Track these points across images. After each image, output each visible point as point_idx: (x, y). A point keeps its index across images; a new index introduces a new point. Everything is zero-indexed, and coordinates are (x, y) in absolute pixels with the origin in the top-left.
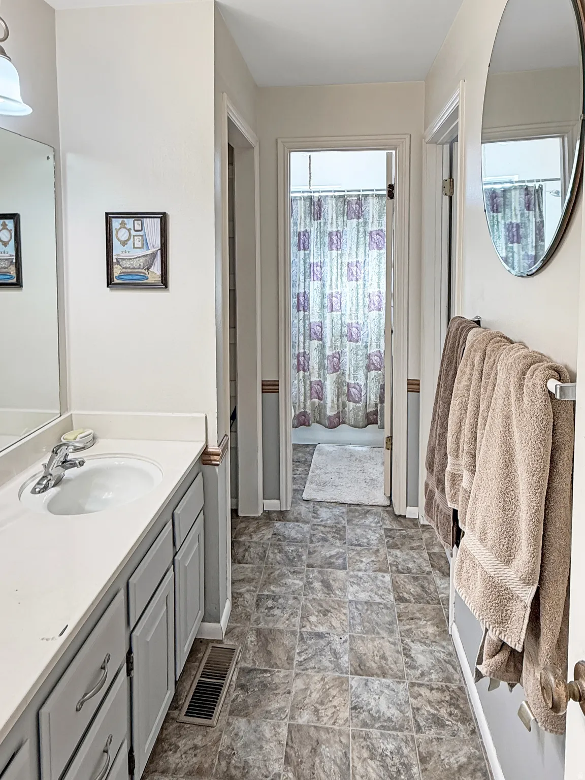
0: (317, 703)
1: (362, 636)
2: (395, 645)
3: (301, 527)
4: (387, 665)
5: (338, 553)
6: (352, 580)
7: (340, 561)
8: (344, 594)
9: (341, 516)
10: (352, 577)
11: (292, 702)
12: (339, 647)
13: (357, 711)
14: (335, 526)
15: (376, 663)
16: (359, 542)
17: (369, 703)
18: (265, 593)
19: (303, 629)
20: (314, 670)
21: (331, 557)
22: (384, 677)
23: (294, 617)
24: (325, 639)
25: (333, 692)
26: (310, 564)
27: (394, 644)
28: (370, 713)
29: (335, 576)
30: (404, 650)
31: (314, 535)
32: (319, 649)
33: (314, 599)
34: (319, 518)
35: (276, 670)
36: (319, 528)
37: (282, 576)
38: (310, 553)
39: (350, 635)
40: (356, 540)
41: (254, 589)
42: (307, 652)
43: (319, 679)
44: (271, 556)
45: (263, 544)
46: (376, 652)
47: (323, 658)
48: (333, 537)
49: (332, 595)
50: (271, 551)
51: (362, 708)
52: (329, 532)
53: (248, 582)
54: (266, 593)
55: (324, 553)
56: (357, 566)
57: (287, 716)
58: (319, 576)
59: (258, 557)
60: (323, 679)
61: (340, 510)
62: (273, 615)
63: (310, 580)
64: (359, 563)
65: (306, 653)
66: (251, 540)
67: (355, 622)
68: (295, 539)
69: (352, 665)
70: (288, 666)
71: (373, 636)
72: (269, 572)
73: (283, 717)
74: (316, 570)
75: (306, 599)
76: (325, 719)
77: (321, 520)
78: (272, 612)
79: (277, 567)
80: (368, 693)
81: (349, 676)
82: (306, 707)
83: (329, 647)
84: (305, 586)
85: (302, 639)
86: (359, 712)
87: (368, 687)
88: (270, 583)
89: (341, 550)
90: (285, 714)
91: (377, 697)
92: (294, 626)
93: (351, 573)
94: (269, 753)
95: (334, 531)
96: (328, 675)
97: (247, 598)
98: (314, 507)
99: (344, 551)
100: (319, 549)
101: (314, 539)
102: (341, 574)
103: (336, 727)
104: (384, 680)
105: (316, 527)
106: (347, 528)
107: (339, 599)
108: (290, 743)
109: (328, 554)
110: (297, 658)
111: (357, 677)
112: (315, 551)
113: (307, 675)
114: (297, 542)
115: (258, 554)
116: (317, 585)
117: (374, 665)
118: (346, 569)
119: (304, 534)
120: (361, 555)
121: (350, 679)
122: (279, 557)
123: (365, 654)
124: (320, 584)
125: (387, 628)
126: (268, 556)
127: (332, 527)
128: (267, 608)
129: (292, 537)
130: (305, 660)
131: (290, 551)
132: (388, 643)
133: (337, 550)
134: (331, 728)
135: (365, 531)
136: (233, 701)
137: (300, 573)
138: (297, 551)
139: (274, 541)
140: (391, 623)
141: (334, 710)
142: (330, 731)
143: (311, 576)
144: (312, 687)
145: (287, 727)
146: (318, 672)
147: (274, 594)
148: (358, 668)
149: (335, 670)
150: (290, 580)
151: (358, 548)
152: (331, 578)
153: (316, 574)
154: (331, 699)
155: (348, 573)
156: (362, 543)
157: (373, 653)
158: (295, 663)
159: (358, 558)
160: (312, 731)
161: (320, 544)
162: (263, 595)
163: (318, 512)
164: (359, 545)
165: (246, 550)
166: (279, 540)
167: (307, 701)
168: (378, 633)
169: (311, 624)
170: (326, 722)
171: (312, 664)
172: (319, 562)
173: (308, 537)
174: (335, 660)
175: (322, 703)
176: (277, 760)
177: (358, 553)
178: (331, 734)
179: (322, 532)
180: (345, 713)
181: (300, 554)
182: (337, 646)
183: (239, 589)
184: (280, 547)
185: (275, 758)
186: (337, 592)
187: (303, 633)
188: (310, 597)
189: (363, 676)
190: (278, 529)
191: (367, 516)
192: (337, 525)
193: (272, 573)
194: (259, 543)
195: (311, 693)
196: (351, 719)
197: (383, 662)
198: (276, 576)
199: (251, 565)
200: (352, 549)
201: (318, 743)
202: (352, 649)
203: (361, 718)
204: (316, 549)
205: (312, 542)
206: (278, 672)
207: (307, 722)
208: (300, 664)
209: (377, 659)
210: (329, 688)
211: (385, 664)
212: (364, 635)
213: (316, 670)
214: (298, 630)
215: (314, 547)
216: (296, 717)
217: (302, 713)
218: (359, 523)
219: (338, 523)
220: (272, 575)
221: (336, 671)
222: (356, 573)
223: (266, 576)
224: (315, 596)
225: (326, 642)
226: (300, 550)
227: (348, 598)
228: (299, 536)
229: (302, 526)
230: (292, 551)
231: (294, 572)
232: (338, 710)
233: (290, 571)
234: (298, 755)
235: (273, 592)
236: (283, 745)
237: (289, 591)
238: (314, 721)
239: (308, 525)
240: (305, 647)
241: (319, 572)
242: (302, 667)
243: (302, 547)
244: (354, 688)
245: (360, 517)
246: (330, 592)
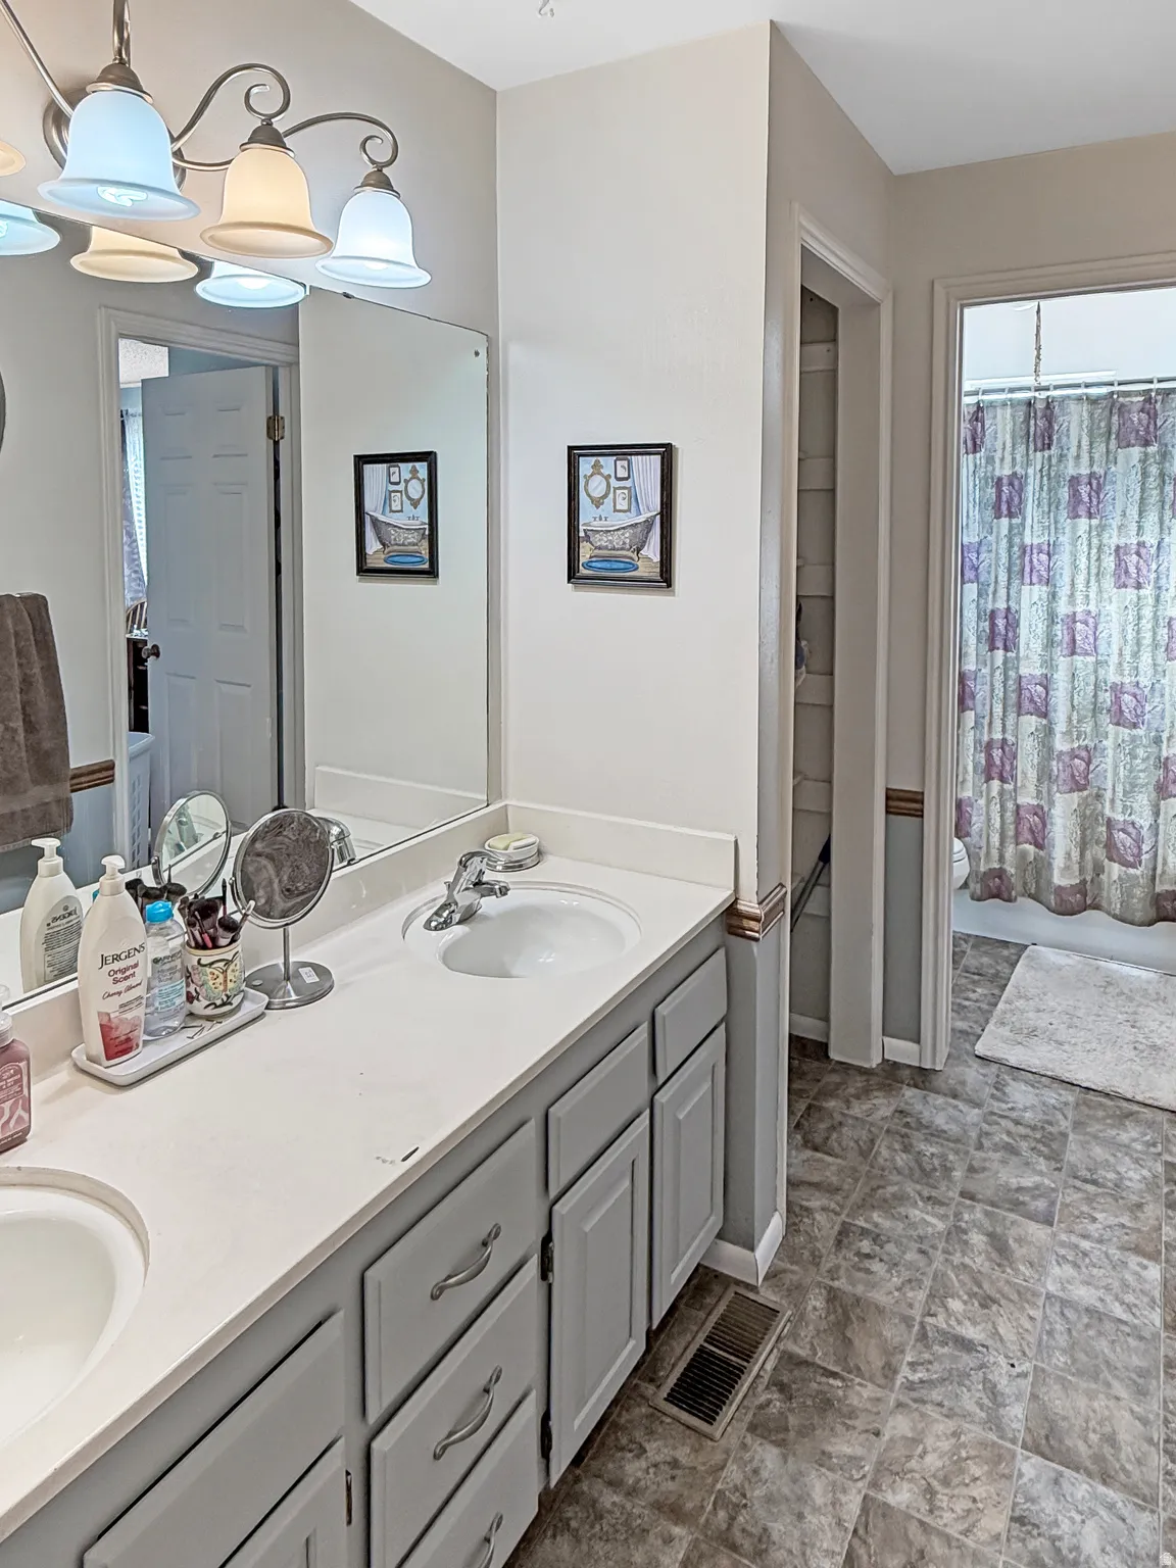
0: (934, 1476)
1: (1065, 1379)
2: (1145, 1425)
3: (961, 1111)
4: (1118, 1460)
5: (1037, 1187)
6: (1063, 1252)
7: (1041, 1205)
8: (1036, 1276)
9: (1060, 1110)
10: (1062, 1244)
11: (880, 1455)
12: (1004, 1381)
13: (1024, 1529)
14: (1042, 1127)
15: (1090, 1447)
16: (1094, 1176)
17: (1056, 1523)
18: (857, 1222)
19: (929, 1320)
20: (939, 1409)
21: (1020, 1189)
22: (1104, 1483)
23: (912, 1289)
24: (974, 1354)
25: (976, 1470)
26: (968, 1193)
27: (1145, 1422)
28: (1054, 1545)
29: (1023, 1233)
30: (1166, 1441)
31: (987, 1134)
32: (957, 1369)
33: (965, 1266)
34: (1007, 1103)
35: (858, 1380)
36: (1003, 1122)
37: (901, 1198)
38: (972, 1169)
39: (1035, 1365)
40: (1089, 1170)
41: (838, 1209)
42: (930, 1367)
43: (948, 1432)
44: (885, 1153)
45: (872, 1124)
46: (1092, 1424)
47: (962, 1392)
48: (1033, 1149)
49: (1009, 1270)
50: (885, 1143)
51: (1036, 1526)
52: (1025, 1137)
53: (828, 1191)
54: (861, 1222)
55: (1004, 1179)
56: (1081, 1226)
57: (864, 1476)
58: (987, 1224)
59: (856, 1147)
60: (956, 1434)
61: (1060, 1095)
62: (868, 1271)
63: (963, 1225)
64: (1086, 1221)
65: (928, 1370)
66: (846, 1112)
67: (1053, 1343)
68: (945, 1132)
69: (1028, 1430)
70: (882, 1381)
71: (1093, 1386)
72: (874, 1183)
73: (856, 1477)
74: (979, 1207)
75: (947, 1260)
76: (948, 1516)
77: (1010, 1106)
78: (867, 1263)
79: (895, 1178)
80: (1058, 1500)
81: (1019, 1450)
82: (909, 1476)
83: (980, 1374)
84: (949, 1234)
85: (923, 1336)
86: (1029, 1533)
87: (1061, 1488)
88: (873, 1207)
89: (1047, 1182)
90: (861, 1473)
91: (1078, 1518)
92: (911, 1306)
93: (1064, 1237)
94: (815, 1533)
95: (1038, 1136)
96: (970, 1431)
97: (819, 1222)
98: (998, 1076)
99: (1053, 1185)
100: (995, 1165)
101: (986, 1143)
102: (1037, 1232)
103: (969, 1542)
104: (1101, 1489)
105: (995, 1118)
106: (1070, 1138)
107: (1025, 1284)
108: (861, 1531)
109: (1014, 1182)
110: (905, 1372)
111: (1036, 1459)
112: (984, 1169)
113: (923, 1415)
114: (948, 1140)
115: (857, 1142)
116: (977, 1239)
117: (1082, 1447)
118: (1051, 1225)
119: (966, 1128)
120: (1095, 1205)
121: (1019, 1457)
122: (901, 1159)
123: (1065, 1418)
124: (984, 1238)
125: (1130, 1379)
126: (878, 1153)
127: (1034, 1128)
128: (858, 1254)
129: (937, 1126)
130: (922, 1381)
131: (928, 1154)
132: (1127, 1415)
133: (1037, 1179)
134: (958, 1540)
135: (1115, 1156)
136: (761, 1407)
137: (942, 1204)
138: (943, 1157)
139: (896, 1124)
140: (1143, 1373)
141: (970, 1505)
142: (954, 1544)
143: (966, 1217)
144: (929, 1441)
145: (859, 1499)
146: (947, 1416)
147: (877, 1231)
148: (1044, 1442)
149: (988, 1425)
150: (917, 1212)
151: (1091, 1188)
152: (1012, 1233)
153: (979, 1215)
154: (967, 1481)
155: (1054, 1235)
156: (1101, 1180)
157: (1087, 1422)
158: (899, 1380)
159: (1085, 1208)
160: (913, 1529)
161: (998, 1156)
162: (855, 1225)
163: (1007, 1090)
164: (1094, 1182)
165: (833, 1128)
166: (907, 1125)
167: (913, 1464)
168: (1108, 1385)
169: (949, 1315)
170: (947, 1520)
171: (936, 1395)
172: (989, 1193)
173: (974, 1134)
174: (990, 1405)
175: (946, 1482)
176: (830, 1554)
177: (1088, 1198)
178: (957, 1552)
179: (1009, 1133)
180: (995, 1522)
181: (949, 1165)
182: (1001, 1377)
183: (808, 1200)
184: (906, 1140)
185: (825, 1546)
186: (1022, 1268)
187: (928, 1328)
188: (957, 1259)
189: (1052, 1461)
190: (907, 1103)
191: (1127, 1123)
192: (1046, 1126)
193: (879, 1187)
194: (863, 1121)
195: (925, 1452)
196: (1008, 1540)
197: (1107, 1450)
198: (888, 1195)
199: (839, 1161)
200: (1074, 1187)
201: (923, 1558)
202: (1034, 1397)
203: (1030, 1547)
204: (987, 1164)
205: (980, 1147)
206: (860, 1384)
207: (904, 1505)
208: (910, 1386)
209: (1094, 1438)
210: (967, 1459)
211: (1113, 1456)
212: (1069, 1378)
213: (945, 1411)
214: (918, 1319)
215: (985, 1160)
216: (884, 1488)
217: (897, 1484)
218: (1101, 1135)
219: (1050, 1123)
220: (880, 1191)
221: (991, 1429)
222: (1074, 1239)
223: (867, 1190)
224: (967, 1260)
225: (978, 1363)
226: (951, 1157)
227: (1044, 1286)
228: (953, 1129)
229: (964, 1110)
230: (932, 1155)
231: (929, 1198)
232: (979, 1509)
233: (920, 1195)
234: (875, 1561)
235: (876, 1225)
236: (846, 1529)
237: (912, 1232)
238: (922, 1510)
239: (976, 1111)
240: (927, 1356)
241: (987, 1214)
242: (915, 1395)
243: (957, 1152)
244: (1025, 1479)
245: (1109, 1121)
246: (1005, 1263)
